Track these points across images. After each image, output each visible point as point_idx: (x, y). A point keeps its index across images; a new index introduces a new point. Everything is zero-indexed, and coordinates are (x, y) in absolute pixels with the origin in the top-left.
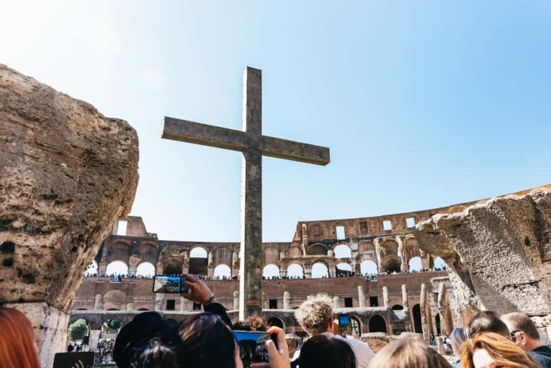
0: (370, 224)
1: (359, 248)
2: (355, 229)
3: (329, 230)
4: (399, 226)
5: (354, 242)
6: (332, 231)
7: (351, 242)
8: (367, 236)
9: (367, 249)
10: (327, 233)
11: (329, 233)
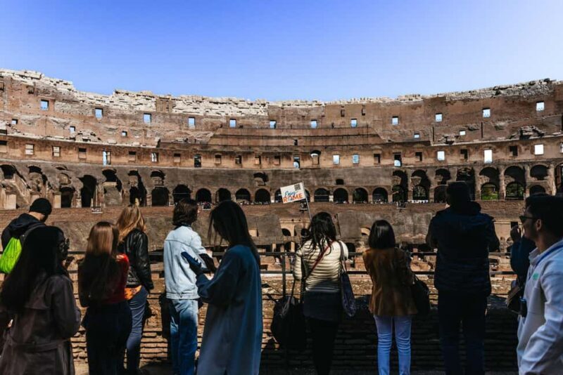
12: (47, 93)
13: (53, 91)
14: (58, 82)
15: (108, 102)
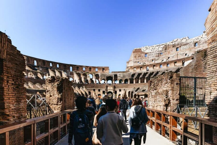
0: (46, 63)
1: (42, 70)
2: (41, 63)
3: (32, 61)
4: (55, 66)
5: (41, 68)
6: (33, 62)
7: (40, 68)
8: (45, 67)
9: (45, 72)
10: (31, 62)
11: (32, 62)
12: (179, 45)
13: (180, 43)
14: (182, 39)
15: (200, 38)
